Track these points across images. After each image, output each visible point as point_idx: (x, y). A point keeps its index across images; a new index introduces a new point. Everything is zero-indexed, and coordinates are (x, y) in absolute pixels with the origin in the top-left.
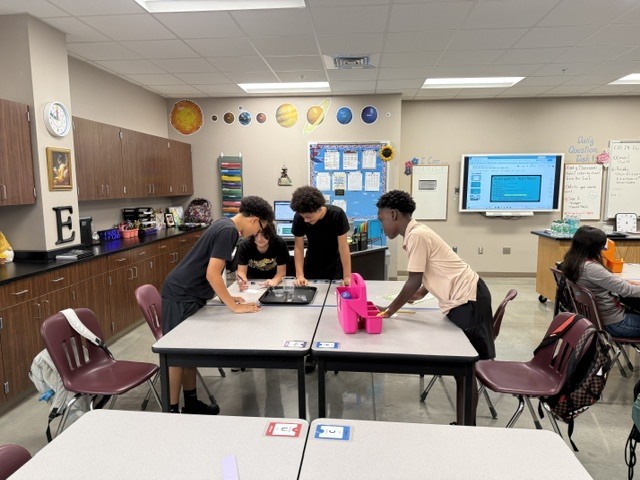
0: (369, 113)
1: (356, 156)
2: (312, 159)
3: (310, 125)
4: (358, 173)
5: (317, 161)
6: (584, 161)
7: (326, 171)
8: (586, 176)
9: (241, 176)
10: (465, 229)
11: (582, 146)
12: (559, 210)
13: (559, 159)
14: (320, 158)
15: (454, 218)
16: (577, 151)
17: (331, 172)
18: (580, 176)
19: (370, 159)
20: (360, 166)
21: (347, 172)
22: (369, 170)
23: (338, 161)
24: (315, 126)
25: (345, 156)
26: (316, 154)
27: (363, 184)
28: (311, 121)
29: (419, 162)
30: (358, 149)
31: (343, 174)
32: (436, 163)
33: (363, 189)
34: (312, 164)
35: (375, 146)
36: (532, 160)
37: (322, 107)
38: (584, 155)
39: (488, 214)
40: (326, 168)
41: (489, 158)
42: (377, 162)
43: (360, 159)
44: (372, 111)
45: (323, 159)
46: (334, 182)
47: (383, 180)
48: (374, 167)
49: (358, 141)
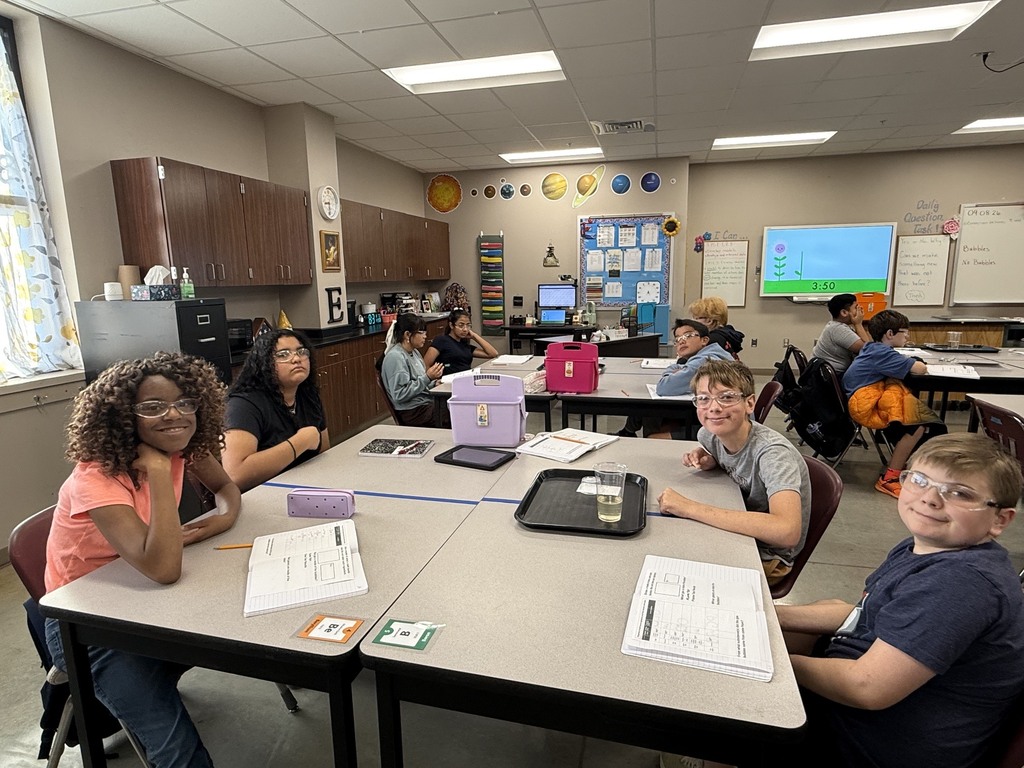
0: (650, 180)
1: (634, 231)
2: (583, 236)
3: (580, 196)
4: (637, 249)
5: (588, 238)
6: (925, 232)
7: (599, 249)
9: (502, 257)
10: (767, 317)
11: (923, 212)
12: (887, 293)
14: (591, 234)
15: (753, 304)
16: (916, 219)
17: (605, 250)
19: (651, 234)
20: (638, 243)
21: (624, 249)
22: (649, 246)
23: (613, 237)
24: (586, 198)
25: (622, 231)
26: (587, 231)
27: (643, 263)
28: (582, 191)
29: (713, 237)
30: (637, 222)
31: (618, 252)
32: (733, 238)
33: (643, 269)
34: (582, 241)
35: (656, 219)
37: (595, 175)
38: (925, 225)
39: (795, 299)
40: (598, 245)
42: (659, 238)
43: (639, 234)
44: (653, 178)
45: (596, 235)
46: (607, 261)
47: (666, 257)
48: (656, 243)
49: (637, 214)
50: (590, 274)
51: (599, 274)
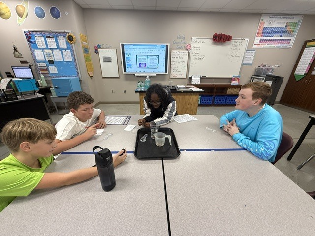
0: (54, 11)
2: (29, 41)
3: (20, 18)
4: (58, 50)
5: (32, 42)
6: (180, 49)
7: (39, 49)
8: (181, 56)
10: (128, 82)
11: (179, 40)
12: (167, 73)
13: (167, 46)
16: (177, 43)
17: (43, 49)
18: (178, 56)
19: (63, 42)
20: (58, 46)
21: (52, 49)
22: (63, 49)
23: (44, 43)
24: (23, 19)
25: (48, 40)
26: (30, 39)
27: (63, 57)
28: (21, 15)
29: (102, 47)
31: (49, 51)
33: (64, 60)
34: (29, 44)
35: (63, 34)
36: (154, 47)
37: (24, 6)
38: (180, 46)
40: (38, 47)
41: (134, 45)
42: (67, 45)
43: (57, 42)
44: (56, 10)
45: (35, 41)
46: (46, 55)
47: (73, 55)
48: (66, 47)
49: (52, 30)
50: (39, 62)
51: (44, 62)
